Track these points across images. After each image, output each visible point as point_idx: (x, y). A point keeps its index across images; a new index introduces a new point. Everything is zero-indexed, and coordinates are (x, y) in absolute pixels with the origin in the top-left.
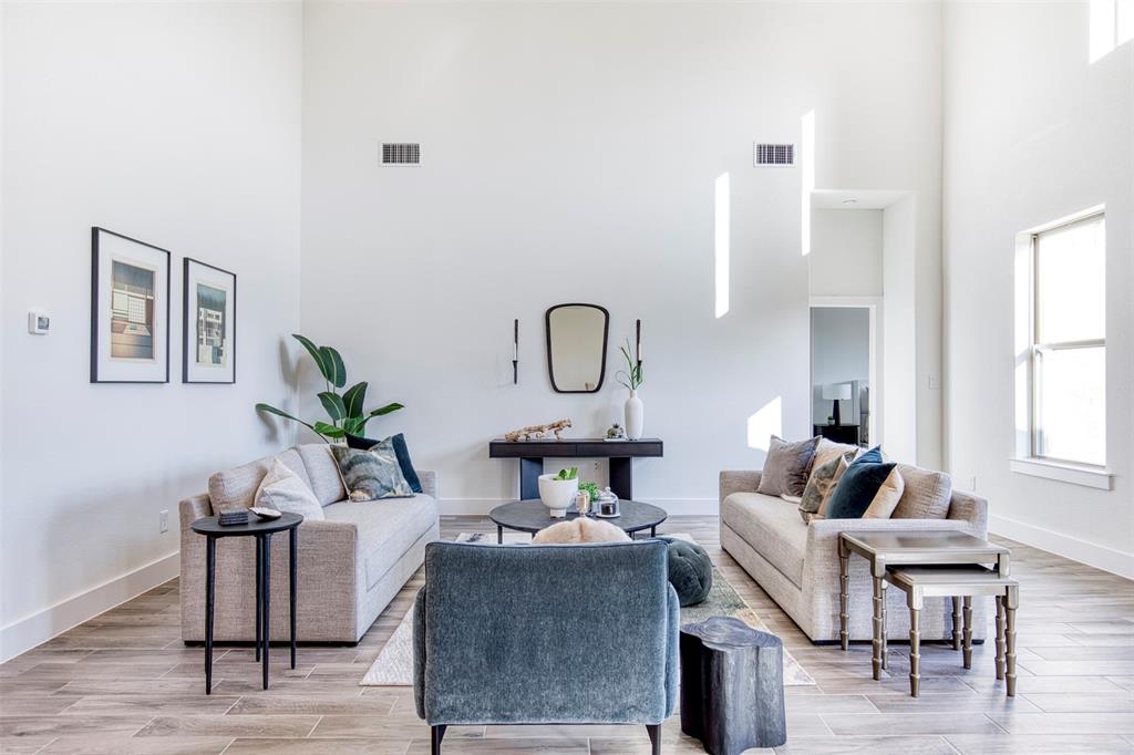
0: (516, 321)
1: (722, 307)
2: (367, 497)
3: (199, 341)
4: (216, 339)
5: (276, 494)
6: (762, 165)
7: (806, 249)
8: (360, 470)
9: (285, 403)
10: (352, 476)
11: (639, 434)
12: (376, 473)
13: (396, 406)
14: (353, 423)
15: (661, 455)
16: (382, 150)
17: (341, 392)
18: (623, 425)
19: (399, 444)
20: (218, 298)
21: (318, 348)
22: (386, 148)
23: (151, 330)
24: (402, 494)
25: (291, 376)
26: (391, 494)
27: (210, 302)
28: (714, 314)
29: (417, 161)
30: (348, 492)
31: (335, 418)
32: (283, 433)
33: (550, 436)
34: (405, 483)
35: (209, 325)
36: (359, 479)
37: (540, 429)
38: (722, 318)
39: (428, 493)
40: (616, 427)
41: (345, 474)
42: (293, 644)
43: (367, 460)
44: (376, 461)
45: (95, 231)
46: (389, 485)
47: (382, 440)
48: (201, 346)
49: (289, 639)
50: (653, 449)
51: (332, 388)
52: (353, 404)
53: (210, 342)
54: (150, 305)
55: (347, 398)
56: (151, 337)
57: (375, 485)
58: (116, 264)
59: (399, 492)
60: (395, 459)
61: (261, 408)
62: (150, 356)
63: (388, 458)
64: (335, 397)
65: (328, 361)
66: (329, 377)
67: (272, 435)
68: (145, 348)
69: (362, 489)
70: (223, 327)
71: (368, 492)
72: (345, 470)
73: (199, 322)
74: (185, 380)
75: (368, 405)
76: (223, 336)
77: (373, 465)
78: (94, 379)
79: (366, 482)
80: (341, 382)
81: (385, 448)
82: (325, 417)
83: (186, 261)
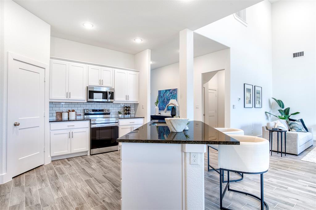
2: (295, 131)
3: (257, 100)
4: (259, 99)
5: (280, 127)
8: (293, 125)
9: (270, 111)
10: (291, 126)
12: (297, 126)
13: (298, 113)
14: (286, 117)
16: (293, 55)
17: (283, 109)
19: (302, 121)
20: (259, 92)
21: (277, 100)
22: (294, 54)
23: (251, 99)
24: (304, 131)
25: (271, 106)
26: (301, 131)
27: (258, 93)
29: (303, 55)
30: (290, 129)
31: (282, 115)
32: (269, 118)
34: (304, 129)
35: (258, 97)
36: (293, 127)
39: (310, 132)
41: (289, 126)
42: (285, 153)
43: (295, 123)
44: (297, 124)
45: (244, 84)
46: (300, 129)
47: (297, 120)
49: (285, 152)
51: (281, 109)
52: (287, 112)
53: (258, 100)
54: (250, 94)
55: (285, 111)
56: (251, 100)
57: (297, 128)
58: (247, 89)
59: (303, 131)
60: (301, 124)
61: (266, 112)
62: (251, 103)
63: (300, 123)
64: (282, 110)
65: (280, 103)
66: (280, 106)
67: (267, 118)
68: (250, 102)
69: (294, 129)
70: (260, 97)
71: (295, 130)
72: (289, 125)
73: (257, 97)
74: (255, 107)
75: (290, 113)
76: (260, 99)
77: (296, 124)
78: (244, 107)
79: (295, 128)
80: (283, 107)
81: (299, 121)
82: (280, 115)
83: (255, 86)
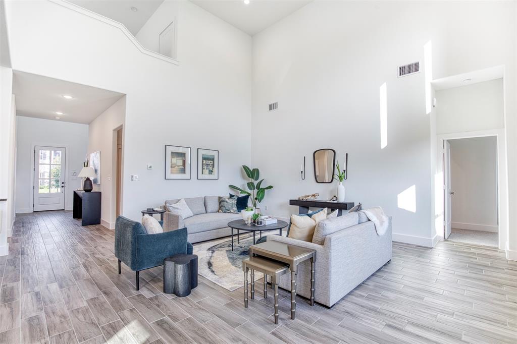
1: (384, 143)
4: (211, 168)
6: (402, 76)
12: (225, 205)
13: (271, 187)
20: (211, 157)
22: (270, 106)
23: (184, 167)
26: (229, 212)
27: (208, 159)
28: (380, 147)
29: (277, 108)
30: (219, 210)
33: (312, 199)
35: (207, 165)
37: (309, 196)
40: (335, 196)
44: (226, 202)
45: (166, 146)
46: (228, 209)
48: (204, 170)
51: (253, 181)
53: (208, 169)
57: (224, 208)
58: (172, 152)
59: (232, 211)
60: (234, 202)
61: (230, 186)
62: (184, 173)
65: (254, 173)
66: (252, 177)
68: (182, 171)
70: (213, 165)
71: (222, 210)
72: (220, 203)
73: (202, 164)
74: (197, 179)
80: (257, 179)
81: (232, 198)
83: (198, 149)
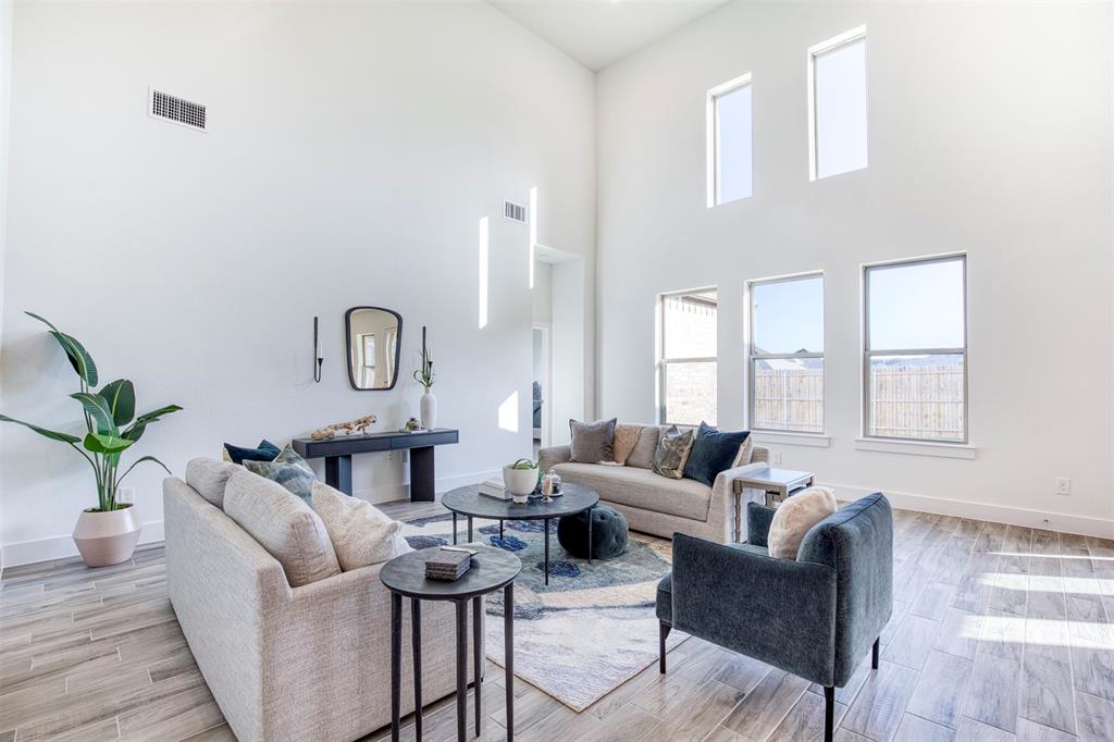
0: (316, 318)
1: (483, 322)
6: (507, 218)
7: (531, 286)
11: (436, 424)
13: (176, 407)
15: (457, 441)
18: (418, 418)
22: (159, 98)
28: (478, 324)
29: (202, 124)
37: (347, 426)
38: (484, 328)
40: (413, 420)
50: (451, 437)
65: (76, 353)
80: (93, 381)
